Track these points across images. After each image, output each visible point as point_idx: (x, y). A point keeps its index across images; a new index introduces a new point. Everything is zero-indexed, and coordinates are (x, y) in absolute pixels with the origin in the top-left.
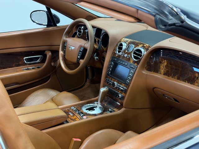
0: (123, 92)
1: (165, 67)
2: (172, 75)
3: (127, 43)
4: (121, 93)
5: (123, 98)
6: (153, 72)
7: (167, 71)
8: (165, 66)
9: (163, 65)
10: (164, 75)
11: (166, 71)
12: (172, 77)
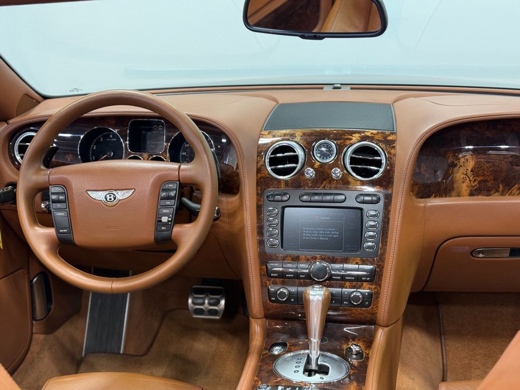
0: (366, 281)
1: (469, 173)
2: (501, 188)
3: (296, 140)
4: (354, 287)
5: (371, 299)
6: (435, 197)
7: (480, 182)
8: (472, 171)
9: (462, 170)
10: (471, 194)
11: (476, 183)
12: (503, 194)
